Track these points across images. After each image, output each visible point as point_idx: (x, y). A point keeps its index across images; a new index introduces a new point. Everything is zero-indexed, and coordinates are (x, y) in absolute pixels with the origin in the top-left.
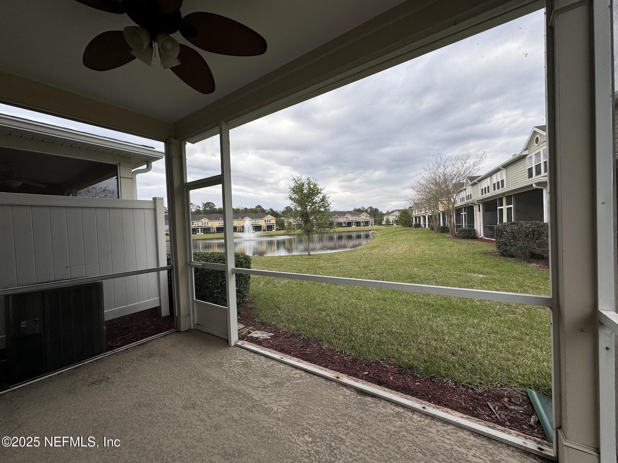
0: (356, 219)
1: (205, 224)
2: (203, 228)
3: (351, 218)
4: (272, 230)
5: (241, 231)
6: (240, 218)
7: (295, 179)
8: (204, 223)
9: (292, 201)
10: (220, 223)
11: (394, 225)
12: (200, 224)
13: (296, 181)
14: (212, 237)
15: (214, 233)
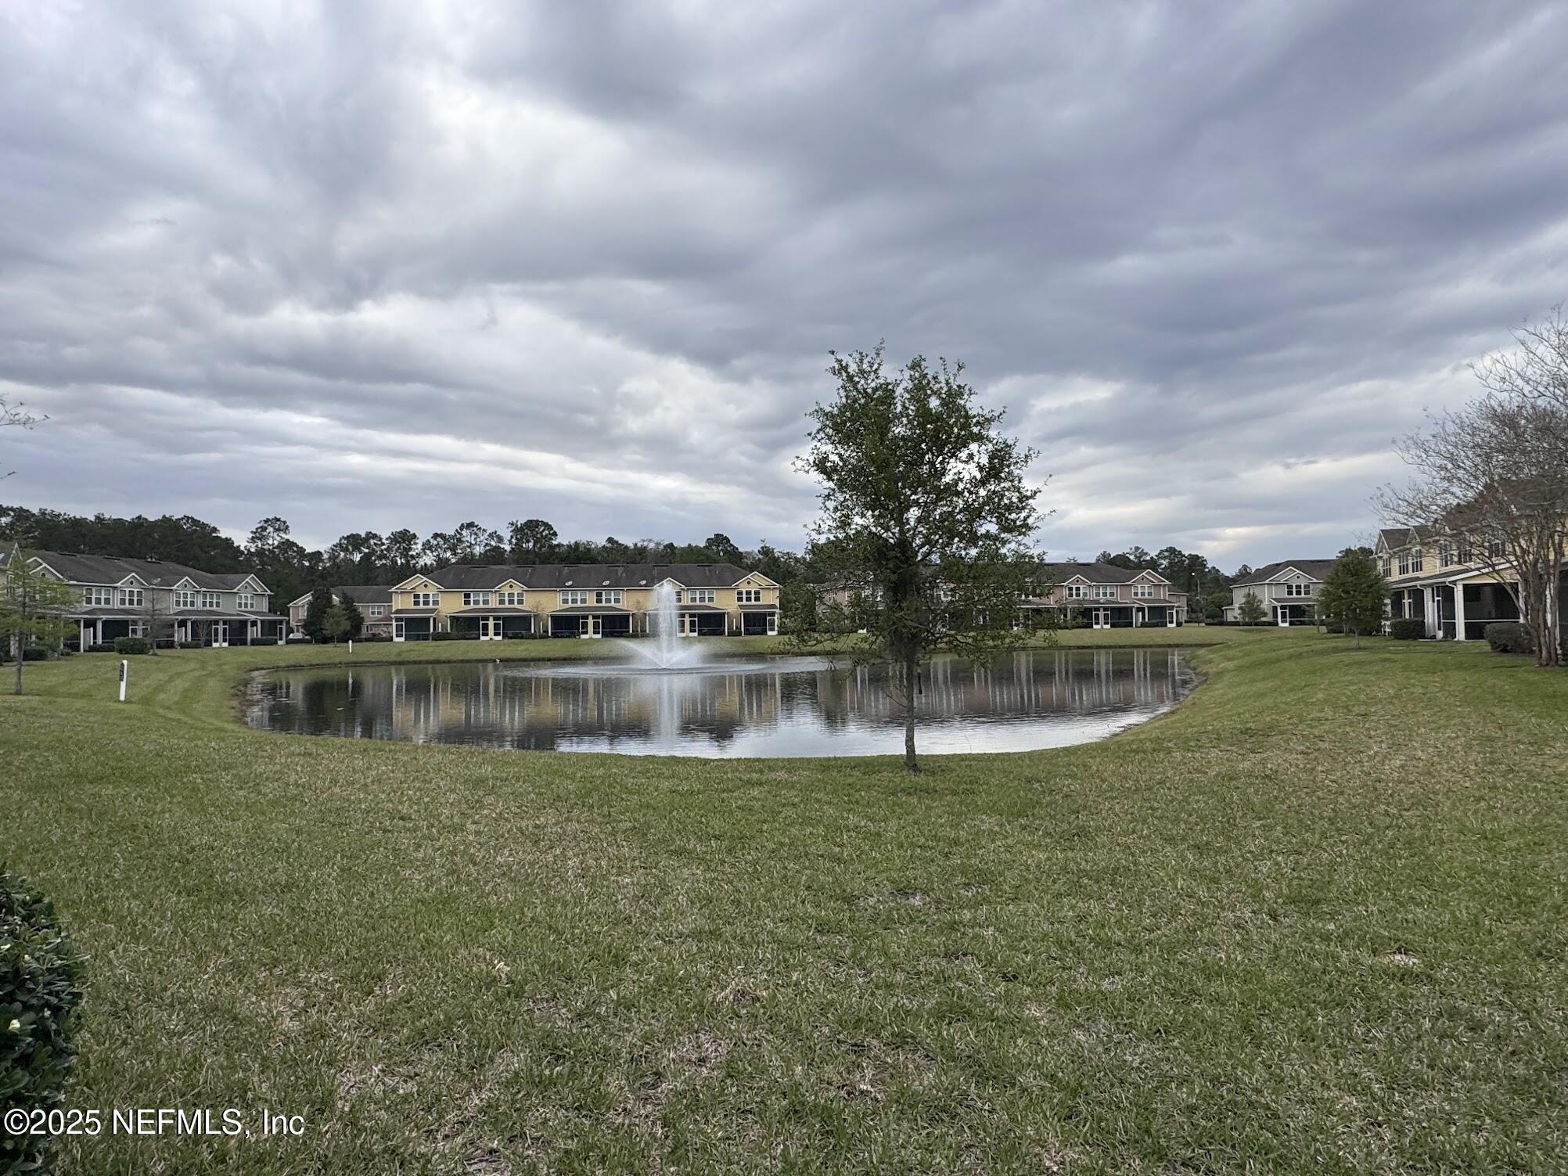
0: (1112, 594)
1: (511, 602)
2: (505, 618)
3: (1090, 593)
4: (764, 632)
5: (643, 631)
6: (644, 582)
7: (845, 368)
8: (507, 599)
9: (830, 479)
10: (565, 601)
11: (1281, 625)
12: (493, 602)
13: (850, 378)
14: (533, 655)
15: (541, 637)
